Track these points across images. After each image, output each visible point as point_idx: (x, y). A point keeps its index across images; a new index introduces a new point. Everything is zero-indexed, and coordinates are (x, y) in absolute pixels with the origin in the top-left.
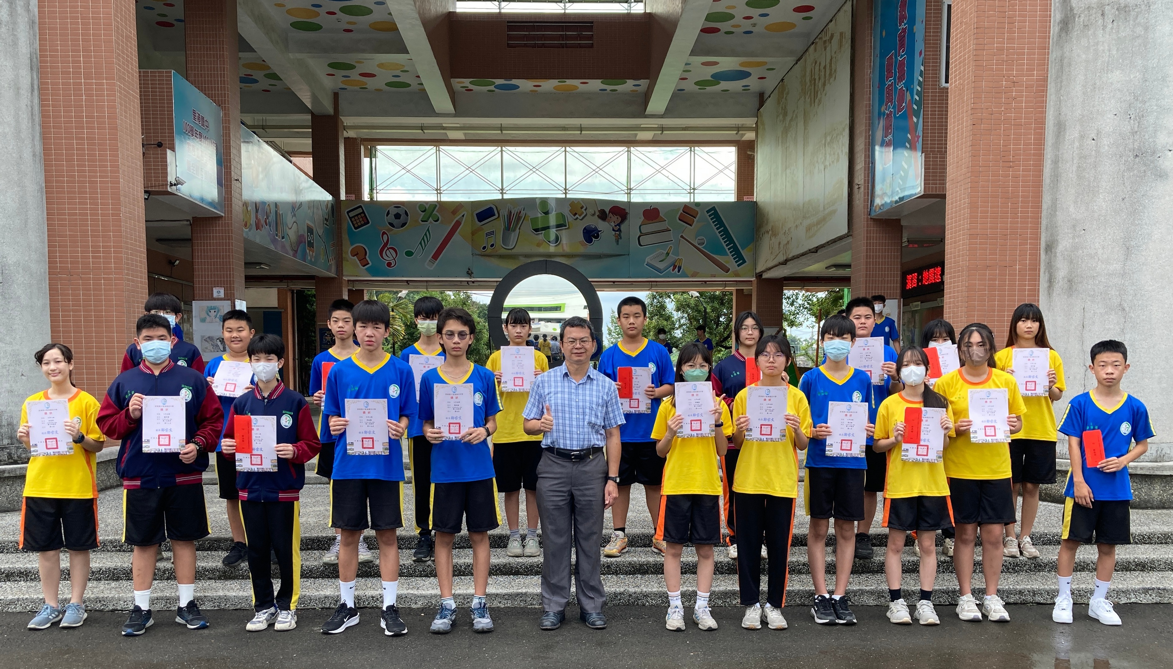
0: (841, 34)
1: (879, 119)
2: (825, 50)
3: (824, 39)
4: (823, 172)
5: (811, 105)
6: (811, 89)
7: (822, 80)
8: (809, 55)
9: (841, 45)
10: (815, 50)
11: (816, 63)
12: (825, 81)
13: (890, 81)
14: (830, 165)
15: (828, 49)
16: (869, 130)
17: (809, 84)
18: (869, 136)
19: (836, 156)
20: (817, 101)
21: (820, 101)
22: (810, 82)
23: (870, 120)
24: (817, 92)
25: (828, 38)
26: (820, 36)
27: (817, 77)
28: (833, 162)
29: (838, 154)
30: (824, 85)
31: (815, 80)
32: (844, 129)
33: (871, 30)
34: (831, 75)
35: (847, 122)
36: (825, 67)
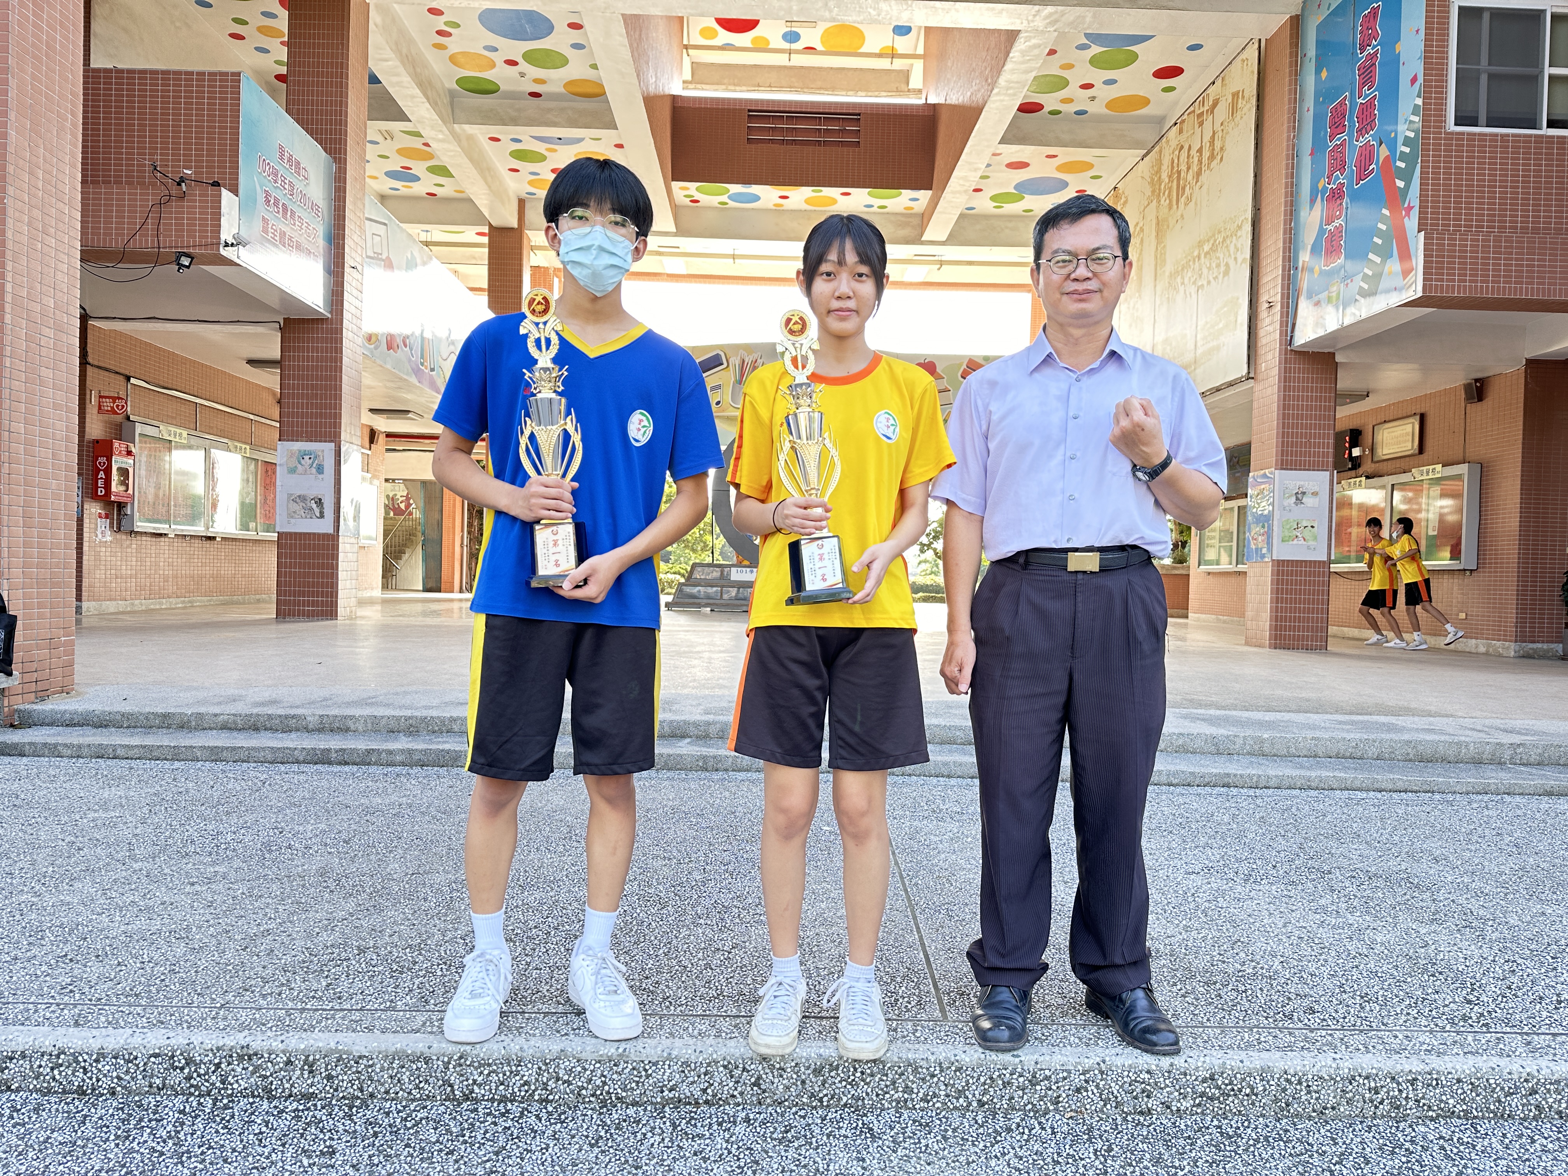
0: (1235, 95)
1: (1313, 201)
2: (1201, 124)
3: (1198, 112)
4: (1194, 296)
5: (1170, 208)
6: (1170, 189)
7: (1195, 168)
8: (1168, 141)
9: (1234, 109)
10: (1181, 131)
11: (1182, 147)
12: (1201, 169)
13: (1339, 139)
14: (1209, 282)
15: (1208, 125)
16: (1291, 221)
17: (1167, 180)
18: (1291, 229)
19: (1222, 269)
20: (1183, 200)
21: (1189, 200)
22: (1170, 177)
23: (1292, 205)
24: (1184, 189)
25: (1206, 108)
26: (1192, 109)
27: (1183, 167)
28: (1215, 278)
29: (1227, 265)
30: (1199, 173)
31: (1179, 172)
32: (1240, 227)
33: (1296, 75)
34: (1212, 157)
35: (1249, 215)
36: (1200, 151)
